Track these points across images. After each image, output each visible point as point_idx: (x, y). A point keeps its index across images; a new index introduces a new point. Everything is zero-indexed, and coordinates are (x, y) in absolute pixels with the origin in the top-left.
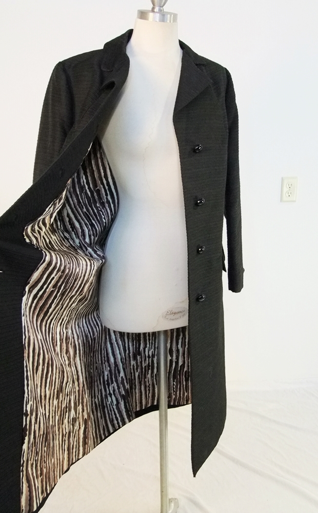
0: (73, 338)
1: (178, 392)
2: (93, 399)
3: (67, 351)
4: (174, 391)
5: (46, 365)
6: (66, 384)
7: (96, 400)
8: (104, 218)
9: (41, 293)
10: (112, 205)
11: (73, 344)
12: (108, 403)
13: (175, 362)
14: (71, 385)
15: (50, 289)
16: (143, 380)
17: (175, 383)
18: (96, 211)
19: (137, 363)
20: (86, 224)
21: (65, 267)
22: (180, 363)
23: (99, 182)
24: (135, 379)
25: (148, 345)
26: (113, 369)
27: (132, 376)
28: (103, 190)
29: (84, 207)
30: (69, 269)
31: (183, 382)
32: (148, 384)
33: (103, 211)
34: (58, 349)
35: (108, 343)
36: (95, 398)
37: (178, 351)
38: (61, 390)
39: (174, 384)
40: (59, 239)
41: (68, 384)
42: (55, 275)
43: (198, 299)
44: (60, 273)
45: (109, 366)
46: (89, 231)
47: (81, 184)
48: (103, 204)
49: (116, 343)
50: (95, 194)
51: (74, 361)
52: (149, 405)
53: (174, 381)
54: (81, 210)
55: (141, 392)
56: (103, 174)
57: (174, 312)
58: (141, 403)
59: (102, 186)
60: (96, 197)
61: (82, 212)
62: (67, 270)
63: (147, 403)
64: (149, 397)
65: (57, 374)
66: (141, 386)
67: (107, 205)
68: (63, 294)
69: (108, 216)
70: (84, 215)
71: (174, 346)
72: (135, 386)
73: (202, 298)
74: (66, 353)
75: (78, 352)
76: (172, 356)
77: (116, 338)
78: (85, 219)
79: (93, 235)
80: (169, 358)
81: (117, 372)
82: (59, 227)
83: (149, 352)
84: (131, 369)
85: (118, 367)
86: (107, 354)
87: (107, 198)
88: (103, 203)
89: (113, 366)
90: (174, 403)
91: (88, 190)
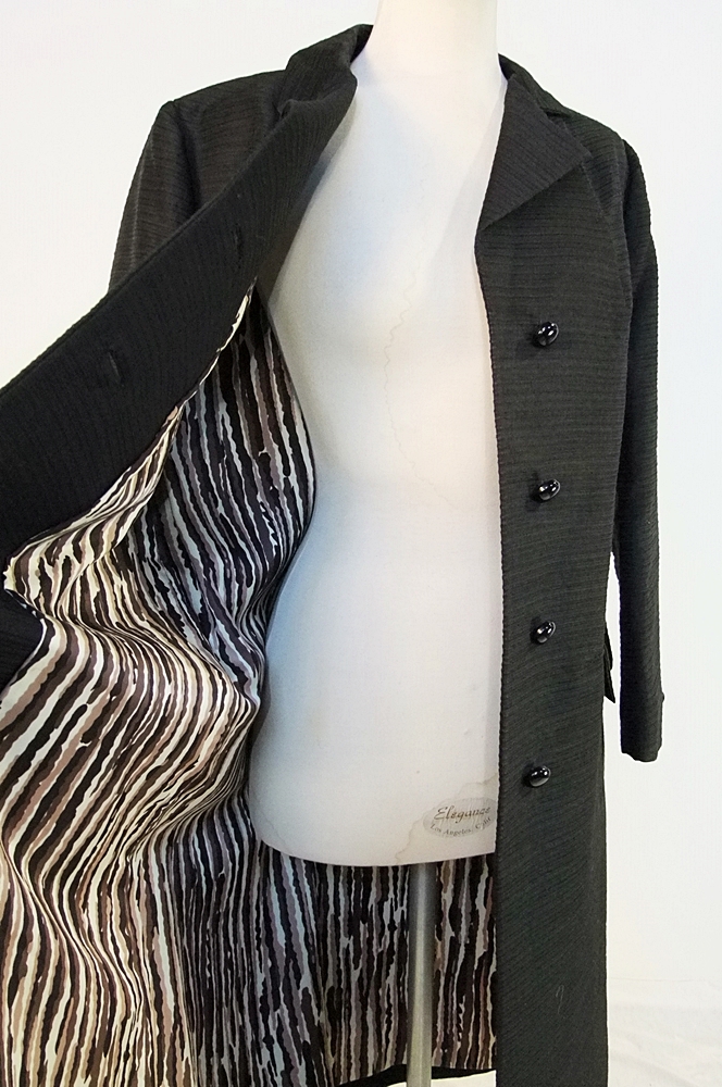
0: (147, 877)
1: (471, 1034)
2: (214, 1060)
3: (125, 919)
4: (459, 1030)
5: (51, 972)
6: (124, 1024)
7: (225, 1061)
8: (275, 536)
9: (41, 754)
10: (299, 502)
11: (143, 896)
12: (260, 1068)
13: (466, 945)
14: (139, 1025)
15: (73, 743)
16: (372, 991)
17: (462, 1006)
18: (251, 514)
19: (357, 942)
20: (219, 548)
21: (123, 675)
22: (480, 950)
23: (268, 435)
24: (349, 988)
25: (391, 895)
26: (281, 964)
27: (340, 981)
28: (278, 457)
29: (220, 501)
30: (139, 683)
31: (485, 1005)
32: (386, 1006)
33: (272, 514)
34: (90, 917)
35: (273, 889)
36: (221, 1055)
37: (474, 914)
38: (104, 1044)
39: (459, 1011)
40: (135, 588)
41: (129, 1022)
42: (91, 700)
43: (527, 780)
44: (105, 696)
45: (272, 955)
46: (227, 566)
47: (218, 439)
48: (273, 496)
49: (294, 888)
50: (256, 467)
51: (149, 947)
52: (388, 1066)
53: (459, 1000)
54: (210, 508)
55: (365, 1029)
56: (281, 414)
57: (459, 811)
58: (363, 1059)
59: (276, 446)
60: (257, 476)
61: (212, 514)
62: (131, 689)
63: (381, 1058)
64: (388, 1041)
65: (93, 997)
66: (364, 1008)
67: (284, 500)
68: (120, 762)
69: (287, 532)
70: (216, 524)
71: (464, 901)
72: (350, 1009)
73: (541, 776)
74: (122, 927)
75: (160, 919)
76: (456, 927)
77: (295, 874)
78: (218, 534)
79: (239, 580)
80: (449, 933)
81: (291, 973)
82: (148, 554)
83: (392, 913)
84: (339, 959)
85: (296, 961)
86: (268, 920)
87: (286, 481)
88: (275, 492)
89: (282, 955)
90: (459, 1063)
91: (236, 456)
